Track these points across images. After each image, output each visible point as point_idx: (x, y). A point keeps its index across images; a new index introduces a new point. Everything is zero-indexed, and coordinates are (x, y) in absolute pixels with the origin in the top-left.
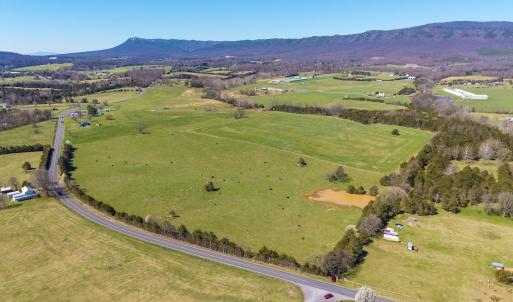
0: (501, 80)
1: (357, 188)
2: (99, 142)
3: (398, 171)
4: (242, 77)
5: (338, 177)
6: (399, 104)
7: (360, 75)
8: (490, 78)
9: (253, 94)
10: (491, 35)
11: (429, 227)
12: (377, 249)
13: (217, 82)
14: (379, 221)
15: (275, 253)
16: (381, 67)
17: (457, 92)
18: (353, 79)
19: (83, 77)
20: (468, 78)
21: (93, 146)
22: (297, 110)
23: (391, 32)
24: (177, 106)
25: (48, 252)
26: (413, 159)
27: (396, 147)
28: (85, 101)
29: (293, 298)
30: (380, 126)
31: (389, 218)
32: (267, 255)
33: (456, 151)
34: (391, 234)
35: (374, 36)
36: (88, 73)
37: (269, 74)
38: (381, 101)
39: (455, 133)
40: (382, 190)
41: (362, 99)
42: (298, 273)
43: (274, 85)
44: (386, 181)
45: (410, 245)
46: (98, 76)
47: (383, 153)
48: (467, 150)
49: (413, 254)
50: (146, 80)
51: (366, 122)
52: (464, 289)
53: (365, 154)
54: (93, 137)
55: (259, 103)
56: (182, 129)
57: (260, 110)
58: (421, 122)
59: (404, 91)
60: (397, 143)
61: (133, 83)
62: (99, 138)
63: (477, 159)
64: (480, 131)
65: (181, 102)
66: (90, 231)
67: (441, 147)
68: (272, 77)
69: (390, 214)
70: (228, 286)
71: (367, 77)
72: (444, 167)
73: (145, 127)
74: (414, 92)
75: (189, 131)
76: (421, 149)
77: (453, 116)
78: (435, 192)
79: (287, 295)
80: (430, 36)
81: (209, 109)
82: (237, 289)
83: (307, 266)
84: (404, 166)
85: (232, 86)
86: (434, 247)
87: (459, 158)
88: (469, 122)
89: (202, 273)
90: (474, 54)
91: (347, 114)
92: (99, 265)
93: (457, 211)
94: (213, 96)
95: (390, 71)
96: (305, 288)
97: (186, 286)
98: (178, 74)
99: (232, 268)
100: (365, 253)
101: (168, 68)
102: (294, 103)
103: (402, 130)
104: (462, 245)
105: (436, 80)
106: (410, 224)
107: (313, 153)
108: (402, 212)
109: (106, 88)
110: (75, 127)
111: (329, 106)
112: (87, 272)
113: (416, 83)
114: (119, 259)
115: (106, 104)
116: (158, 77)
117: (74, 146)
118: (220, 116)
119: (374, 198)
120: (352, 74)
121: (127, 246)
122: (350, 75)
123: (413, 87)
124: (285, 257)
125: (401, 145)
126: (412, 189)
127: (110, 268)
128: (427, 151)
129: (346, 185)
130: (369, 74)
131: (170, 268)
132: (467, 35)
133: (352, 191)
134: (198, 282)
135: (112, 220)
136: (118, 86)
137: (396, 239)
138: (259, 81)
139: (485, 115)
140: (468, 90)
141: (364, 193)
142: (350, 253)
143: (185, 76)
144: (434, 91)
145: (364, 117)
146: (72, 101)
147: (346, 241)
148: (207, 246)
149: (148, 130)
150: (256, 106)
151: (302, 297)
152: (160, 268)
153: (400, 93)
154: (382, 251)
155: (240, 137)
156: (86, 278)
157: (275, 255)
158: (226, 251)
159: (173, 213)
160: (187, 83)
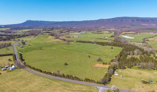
0: (137, 33)
1: (105, 63)
2: (28, 52)
3: (114, 58)
4: (65, 32)
5: (99, 60)
6: (111, 40)
7: (99, 32)
8: (134, 33)
9: (69, 37)
10: (133, 21)
11: (125, 72)
12: (113, 78)
13: (58, 34)
14: (113, 71)
15: (89, 79)
16: (104, 29)
17: (126, 37)
18: (97, 33)
19: (14, 33)
20: (128, 32)
21: (27, 53)
22: (84, 42)
23: (106, 20)
24: (48, 41)
25: (27, 83)
26: (118, 55)
27: (113, 52)
28: (19, 40)
29: (96, 90)
30: (107, 46)
31: (115, 70)
32: (87, 80)
33: (128, 52)
34: (116, 74)
35: (101, 21)
36: (16, 31)
37: (73, 32)
38: (106, 39)
39: (128, 48)
40: (112, 63)
41: (101, 39)
42: (95, 84)
43: (75, 35)
44: (112, 61)
45: (121, 76)
46: (20, 32)
47: (110, 53)
48: (131, 52)
49: (122, 78)
50: (36, 33)
51: (104, 45)
52: (136, 85)
53: (105, 54)
54: (26, 51)
55: (72, 40)
56: (53, 48)
57: (73, 42)
58: (118, 45)
59: (112, 36)
60: (113, 51)
61: (32, 34)
62: (28, 51)
63: (134, 55)
64: (134, 47)
65: (49, 40)
66: (37, 77)
67: (124, 52)
68: (74, 32)
69: (115, 69)
70: (79, 88)
71: (101, 33)
72: (126, 57)
73: (41, 48)
74: (114, 36)
75: (54, 48)
76: (120, 52)
77: (126, 43)
78: (125, 63)
79: (94, 89)
80: (117, 21)
81: (58, 42)
82: (82, 88)
83: (98, 82)
84: (116, 57)
85: (63, 35)
86: (127, 76)
87: (129, 55)
88: (130, 45)
89: (71, 85)
90: (129, 26)
91: (98, 43)
92: (43, 85)
93: (131, 68)
94: (58, 38)
95: (107, 31)
96: (98, 87)
97: (68, 88)
98: (45, 31)
99: (78, 84)
100: (111, 79)
101: (42, 30)
102: (82, 40)
103: (114, 47)
104: (134, 76)
105: (120, 33)
106: (120, 71)
107: (91, 54)
108: (117, 69)
109: (24, 36)
110: (19, 48)
111: (92, 41)
112: (40, 87)
113: (115, 34)
114: (48, 83)
115: (26, 41)
116: (39, 32)
117: (22, 54)
118: (62, 44)
119: (110, 65)
120: (97, 31)
121: (49, 80)
122: (96, 32)
123: (114, 35)
124: (92, 80)
125: (114, 51)
126: (119, 63)
127: (46, 85)
128: (121, 53)
129: (102, 62)
130: (101, 32)
131: (62, 85)
132: (127, 21)
133: (104, 64)
134: (71, 87)
135: (42, 73)
136: (28, 35)
137: (118, 75)
138: (70, 33)
139: (134, 43)
140: (129, 36)
141: (107, 64)
142: (107, 78)
143: (48, 32)
144: (120, 36)
145: (103, 44)
146: (15, 40)
147: (106, 76)
148: (70, 79)
149: (42, 48)
150: (71, 41)
151: (98, 89)
152: (60, 85)
153: (111, 37)
154: (115, 78)
155: (70, 50)
156: (41, 88)
157: (89, 80)
158: (76, 80)
159: (58, 71)
160: (49, 35)
